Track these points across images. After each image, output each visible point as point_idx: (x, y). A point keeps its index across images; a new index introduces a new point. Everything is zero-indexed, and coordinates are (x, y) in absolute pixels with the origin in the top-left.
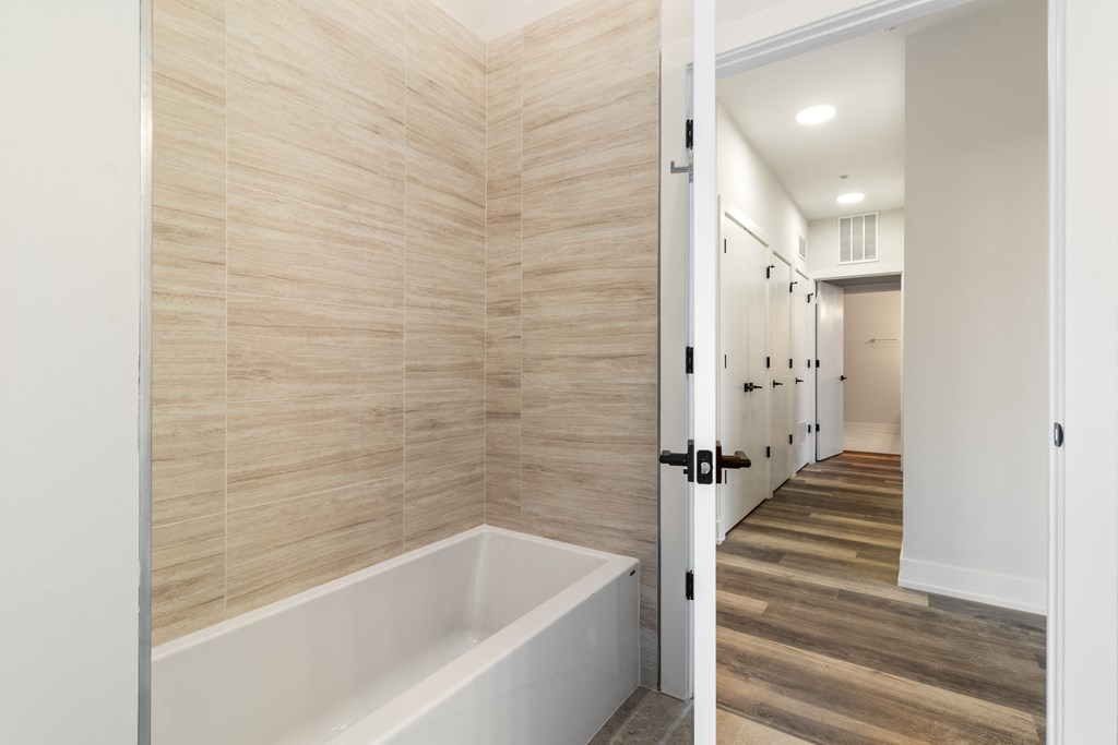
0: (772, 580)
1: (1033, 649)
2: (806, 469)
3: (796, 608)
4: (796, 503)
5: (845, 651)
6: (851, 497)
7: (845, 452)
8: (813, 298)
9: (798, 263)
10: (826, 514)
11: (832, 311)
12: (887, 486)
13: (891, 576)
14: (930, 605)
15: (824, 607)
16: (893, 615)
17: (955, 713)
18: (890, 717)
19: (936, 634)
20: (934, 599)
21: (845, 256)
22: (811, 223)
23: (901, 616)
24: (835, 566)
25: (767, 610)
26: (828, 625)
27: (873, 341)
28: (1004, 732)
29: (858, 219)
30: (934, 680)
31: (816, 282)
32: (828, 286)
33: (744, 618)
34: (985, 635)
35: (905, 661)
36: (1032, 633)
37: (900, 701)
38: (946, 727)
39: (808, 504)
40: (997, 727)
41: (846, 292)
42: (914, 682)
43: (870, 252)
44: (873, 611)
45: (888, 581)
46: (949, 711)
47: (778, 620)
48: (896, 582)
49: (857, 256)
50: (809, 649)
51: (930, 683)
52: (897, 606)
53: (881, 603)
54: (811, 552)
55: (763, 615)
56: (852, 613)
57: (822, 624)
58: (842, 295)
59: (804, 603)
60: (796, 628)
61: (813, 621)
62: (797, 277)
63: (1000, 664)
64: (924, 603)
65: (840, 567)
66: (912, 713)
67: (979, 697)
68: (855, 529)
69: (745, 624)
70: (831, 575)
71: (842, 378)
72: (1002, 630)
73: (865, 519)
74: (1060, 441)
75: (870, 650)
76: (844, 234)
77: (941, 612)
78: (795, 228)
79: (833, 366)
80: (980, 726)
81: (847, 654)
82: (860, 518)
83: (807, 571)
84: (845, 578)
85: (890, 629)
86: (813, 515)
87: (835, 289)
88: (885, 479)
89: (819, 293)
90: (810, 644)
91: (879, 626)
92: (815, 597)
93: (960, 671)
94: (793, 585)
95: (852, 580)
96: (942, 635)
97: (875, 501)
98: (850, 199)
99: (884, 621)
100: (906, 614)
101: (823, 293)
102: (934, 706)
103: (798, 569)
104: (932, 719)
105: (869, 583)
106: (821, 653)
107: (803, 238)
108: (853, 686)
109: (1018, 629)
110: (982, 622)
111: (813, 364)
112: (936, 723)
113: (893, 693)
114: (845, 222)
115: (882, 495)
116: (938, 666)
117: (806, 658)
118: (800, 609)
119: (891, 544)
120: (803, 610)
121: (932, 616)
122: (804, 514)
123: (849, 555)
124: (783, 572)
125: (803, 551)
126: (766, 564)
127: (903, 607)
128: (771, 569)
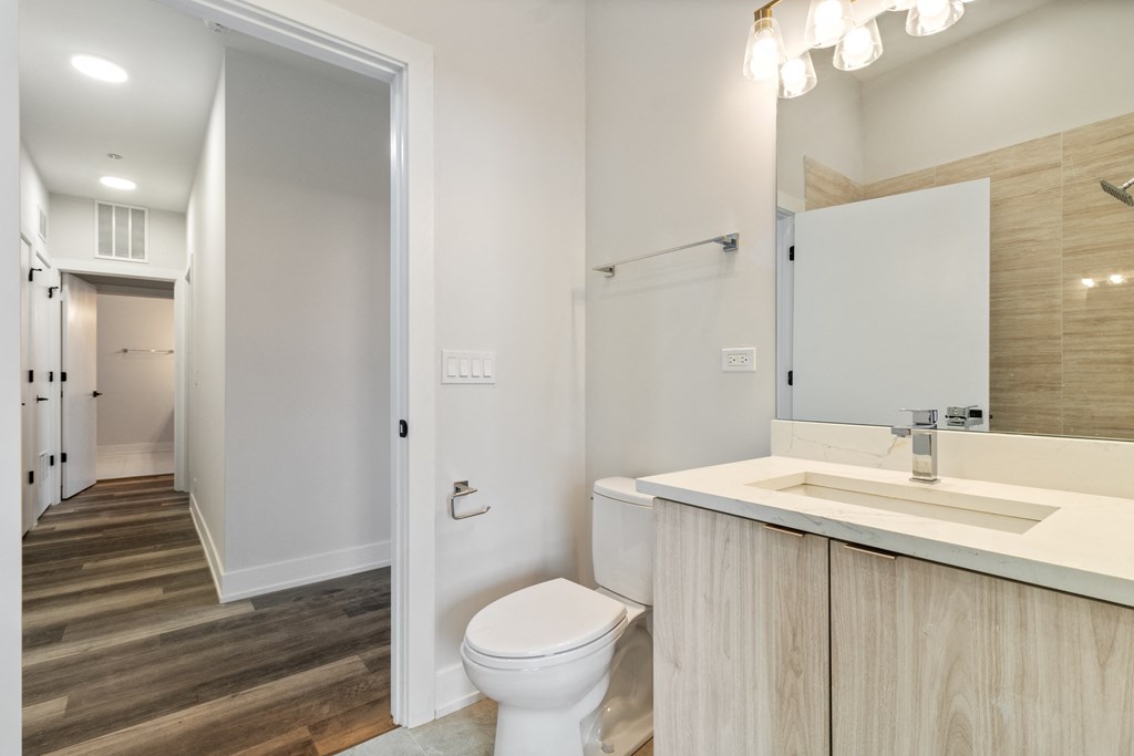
0: (62, 665)
1: (341, 606)
2: (48, 514)
3: (111, 682)
4: (53, 559)
5: (193, 695)
6: (126, 531)
7: (99, 482)
8: (56, 293)
9: (39, 246)
10: (105, 558)
11: (81, 313)
12: (166, 508)
13: (211, 597)
14: (256, 609)
15: (148, 663)
16: (227, 633)
17: (311, 688)
18: (263, 728)
19: (270, 631)
20: (257, 601)
21: (105, 248)
22: (55, 196)
23: (235, 631)
24: (143, 612)
25: (69, 706)
26: (161, 680)
27: (125, 351)
28: (347, 680)
29: (122, 211)
30: (284, 671)
31: (62, 273)
32: (77, 280)
33: (37, 734)
34: (306, 613)
35: (255, 670)
36: (335, 594)
37: (266, 708)
38: (310, 704)
39: (73, 555)
40: (342, 679)
41: (99, 291)
42: (270, 684)
43: (138, 252)
44: (206, 639)
45: (207, 603)
46: (307, 689)
47: (90, 710)
48: (216, 600)
49: (122, 251)
50: (150, 718)
51: (282, 676)
52: (226, 623)
53: (211, 628)
54: (106, 609)
55: (66, 716)
56: (185, 653)
57: (154, 682)
58: (95, 296)
59: (120, 671)
60: (121, 705)
61: (141, 685)
62: (37, 264)
63: (325, 629)
64: (249, 608)
65: (150, 610)
66: (280, 711)
67: (322, 663)
68: (148, 564)
69: (41, 741)
70: (143, 624)
71: (95, 394)
72: (317, 602)
73: (155, 551)
74: (404, 433)
75: (219, 679)
76: (105, 223)
77: (266, 610)
78: (34, 199)
79: (84, 379)
80: (332, 686)
81: (197, 697)
82: (147, 551)
83: (110, 632)
84: (160, 620)
85: (227, 649)
86: (87, 566)
87: (86, 286)
88: (159, 503)
89: (66, 287)
90: (150, 712)
91: (217, 651)
92: (132, 657)
93: (301, 651)
94: (96, 658)
95: (168, 619)
96: (276, 629)
97: (157, 527)
98: (118, 184)
99: (221, 644)
100: (239, 626)
101: (71, 288)
102: (293, 694)
103: (95, 635)
104: (297, 705)
105: (190, 614)
106: (168, 713)
107: (45, 213)
108: (216, 724)
109: (326, 596)
110: (301, 603)
111: (57, 377)
112: (301, 706)
113: (257, 704)
114: (105, 208)
115: (164, 519)
116: (283, 657)
117: (152, 729)
118: (117, 680)
119: (197, 566)
120: (123, 679)
121: (262, 616)
122: (72, 569)
123: (156, 593)
124: (70, 650)
125: (93, 612)
126: (40, 650)
127: (235, 621)
128: (53, 653)
